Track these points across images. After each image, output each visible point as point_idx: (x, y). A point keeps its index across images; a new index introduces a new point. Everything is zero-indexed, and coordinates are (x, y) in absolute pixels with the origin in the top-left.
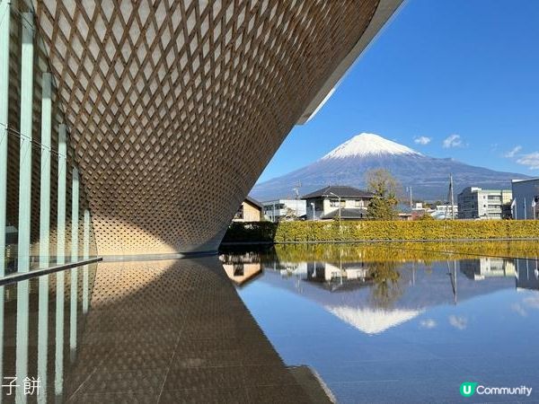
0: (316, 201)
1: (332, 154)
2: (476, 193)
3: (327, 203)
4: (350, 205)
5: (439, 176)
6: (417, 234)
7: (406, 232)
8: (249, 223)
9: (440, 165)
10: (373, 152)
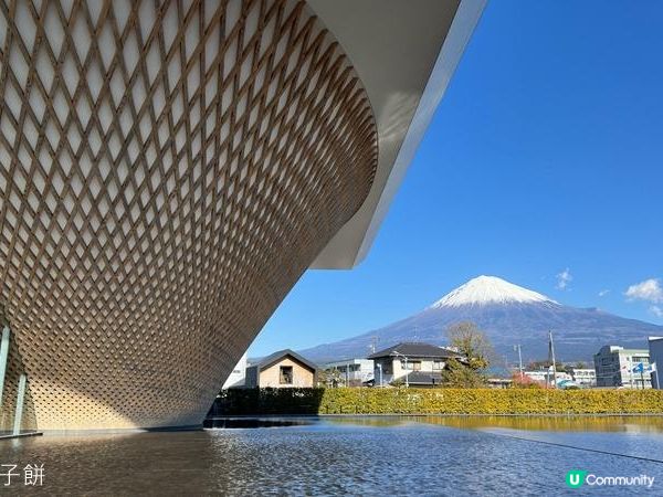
0: (384, 361)
1: (444, 301)
2: (616, 354)
3: (397, 364)
4: (427, 367)
5: (582, 330)
6: (503, 408)
7: (488, 404)
8: (301, 390)
9: (583, 317)
10: (495, 299)
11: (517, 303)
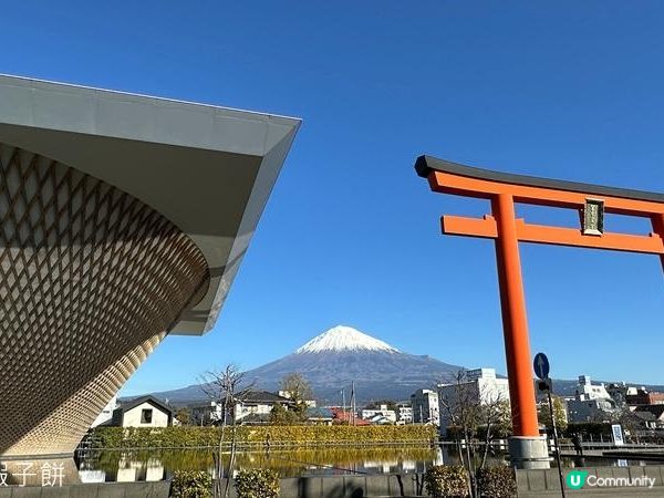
2: (427, 395)
3: (239, 407)
11: (366, 350)
